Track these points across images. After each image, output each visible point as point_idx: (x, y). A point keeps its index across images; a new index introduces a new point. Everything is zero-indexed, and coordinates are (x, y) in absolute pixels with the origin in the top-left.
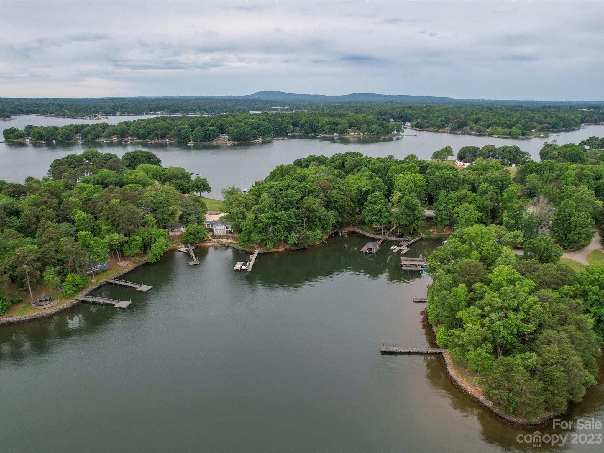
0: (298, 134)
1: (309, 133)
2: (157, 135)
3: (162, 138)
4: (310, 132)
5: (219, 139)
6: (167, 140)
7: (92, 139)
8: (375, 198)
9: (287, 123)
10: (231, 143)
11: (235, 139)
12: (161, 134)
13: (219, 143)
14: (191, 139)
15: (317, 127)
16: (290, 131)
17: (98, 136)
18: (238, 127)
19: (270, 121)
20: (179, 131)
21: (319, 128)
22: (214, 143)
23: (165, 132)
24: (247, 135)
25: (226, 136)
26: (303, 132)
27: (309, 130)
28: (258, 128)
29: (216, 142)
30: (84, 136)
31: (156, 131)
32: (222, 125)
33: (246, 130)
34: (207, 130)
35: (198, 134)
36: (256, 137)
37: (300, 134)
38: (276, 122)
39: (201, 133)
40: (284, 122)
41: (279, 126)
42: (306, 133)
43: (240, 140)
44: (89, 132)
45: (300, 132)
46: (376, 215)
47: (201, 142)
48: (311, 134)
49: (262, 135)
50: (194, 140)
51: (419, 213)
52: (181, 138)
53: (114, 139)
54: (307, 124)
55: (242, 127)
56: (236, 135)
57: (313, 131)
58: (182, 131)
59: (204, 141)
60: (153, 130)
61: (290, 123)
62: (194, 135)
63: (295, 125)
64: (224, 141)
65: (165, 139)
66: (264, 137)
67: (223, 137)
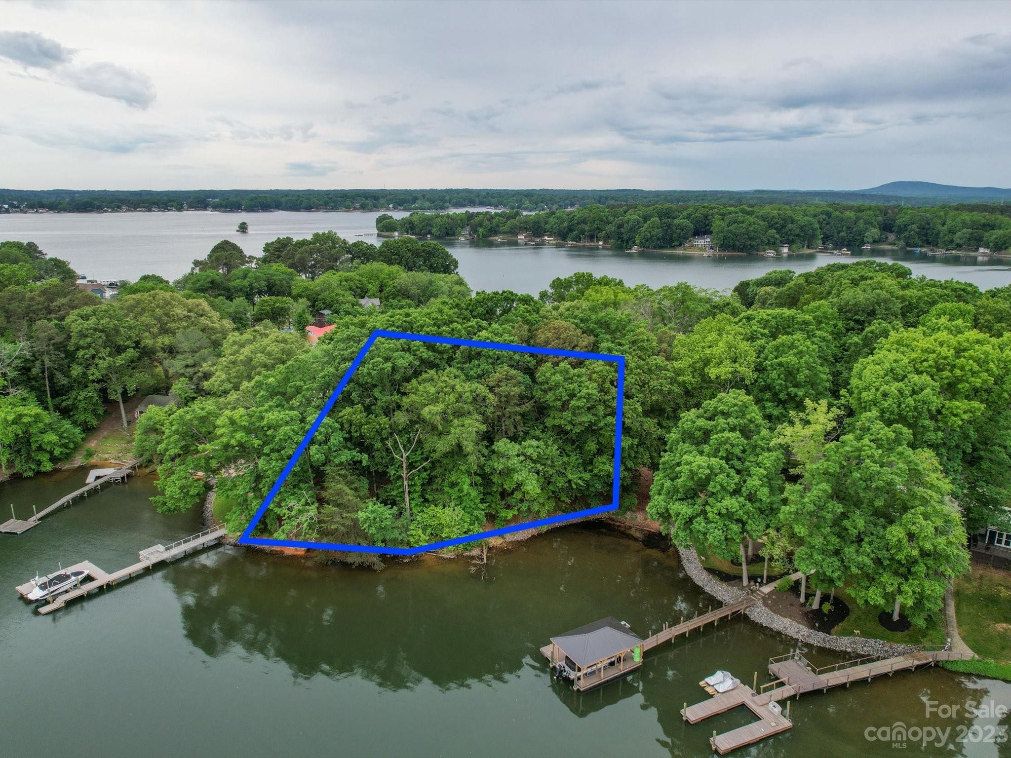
0: (890, 247)
1: (916, 246)
2: (583, 232)
3: (591, 238)
4: (920, 243)
5: (693, 245)
6: (601, 243)
7: (484, 236)
8: (710, 419)
9: (865, 224)
10: (710, 253)
11: (724, 247)
12: (590, 231)
13: (689, 252)
14: (638, 241)
15: (938, 234)
16: (870, 240)
17: (494, 231)
18: (735, 223)
19: (829, 217)
20: (620, 226)
21: (941, 235)
22: (679, 252)
23: (598, 228)
24: (750, 239)
25: (708, 240)
26: (902, 243)
27: (917, 240)
28: (784, 226)
29: (685, 249)
30: (474, 230)
31: (583, 226)
32: (706, 217)
33: (751, 229)
34: (669, 226)
35: (650, 232)
36: (772, 244)
37: (895, 248)
38: (842, 220)
39: (658, 232)
40: (862, 221)
41: (848, 228)
42: (908, 245)
43: (734, 248)
44: (481, 224)
45: (894, 244)
46: (690, 495)
47: (655, 248)
48: (918, 250)
49: (790, 243)
50: (642, 245)
51: (911, 536)
52: (623, 241)
53: (519, 237)
54: (914, 227)
55: (743, 222)
56: (725, 238)
57: (929, 243)
58: (625, 225)
59: (661, 247)
60: (578, 223)
61: (875, 223)
62: (643, 234)
63: (887, 227)
64: (701, 249)
65: (598, 241)
66: (794, 246)
67: (700, 242)
